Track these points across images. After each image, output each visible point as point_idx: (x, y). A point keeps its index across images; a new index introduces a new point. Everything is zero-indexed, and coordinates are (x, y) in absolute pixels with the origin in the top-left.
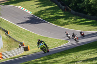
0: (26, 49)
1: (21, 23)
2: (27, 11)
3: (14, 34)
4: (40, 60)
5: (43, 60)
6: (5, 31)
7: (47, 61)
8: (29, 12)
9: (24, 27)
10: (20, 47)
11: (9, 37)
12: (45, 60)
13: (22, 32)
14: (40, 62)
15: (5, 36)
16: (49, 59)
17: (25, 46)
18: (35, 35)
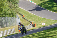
0: (34, 26)
1: (31, 10)
2: (34, 3)
3: (27, 17)
4: (42, 32)
5: (44, 32)
6: (21, 15)
7: (46, 33)
8: (36, 4)
9: (32, 13)
10: (30, 24)
11: (24, 18)
12: (45, 32)
13: (31, 16)
14: (42, 34)
15: (22, 18)
16: (47, 32)
17: (33, 24)
18: (39, 17)
